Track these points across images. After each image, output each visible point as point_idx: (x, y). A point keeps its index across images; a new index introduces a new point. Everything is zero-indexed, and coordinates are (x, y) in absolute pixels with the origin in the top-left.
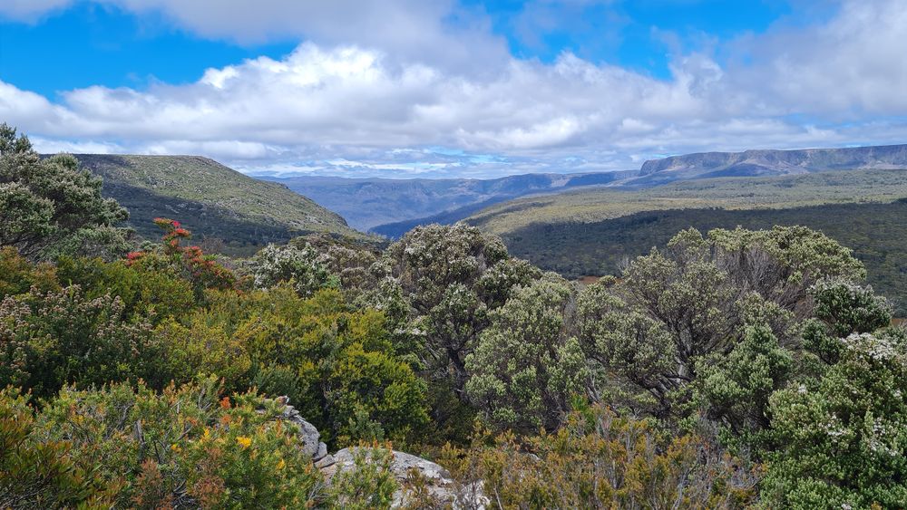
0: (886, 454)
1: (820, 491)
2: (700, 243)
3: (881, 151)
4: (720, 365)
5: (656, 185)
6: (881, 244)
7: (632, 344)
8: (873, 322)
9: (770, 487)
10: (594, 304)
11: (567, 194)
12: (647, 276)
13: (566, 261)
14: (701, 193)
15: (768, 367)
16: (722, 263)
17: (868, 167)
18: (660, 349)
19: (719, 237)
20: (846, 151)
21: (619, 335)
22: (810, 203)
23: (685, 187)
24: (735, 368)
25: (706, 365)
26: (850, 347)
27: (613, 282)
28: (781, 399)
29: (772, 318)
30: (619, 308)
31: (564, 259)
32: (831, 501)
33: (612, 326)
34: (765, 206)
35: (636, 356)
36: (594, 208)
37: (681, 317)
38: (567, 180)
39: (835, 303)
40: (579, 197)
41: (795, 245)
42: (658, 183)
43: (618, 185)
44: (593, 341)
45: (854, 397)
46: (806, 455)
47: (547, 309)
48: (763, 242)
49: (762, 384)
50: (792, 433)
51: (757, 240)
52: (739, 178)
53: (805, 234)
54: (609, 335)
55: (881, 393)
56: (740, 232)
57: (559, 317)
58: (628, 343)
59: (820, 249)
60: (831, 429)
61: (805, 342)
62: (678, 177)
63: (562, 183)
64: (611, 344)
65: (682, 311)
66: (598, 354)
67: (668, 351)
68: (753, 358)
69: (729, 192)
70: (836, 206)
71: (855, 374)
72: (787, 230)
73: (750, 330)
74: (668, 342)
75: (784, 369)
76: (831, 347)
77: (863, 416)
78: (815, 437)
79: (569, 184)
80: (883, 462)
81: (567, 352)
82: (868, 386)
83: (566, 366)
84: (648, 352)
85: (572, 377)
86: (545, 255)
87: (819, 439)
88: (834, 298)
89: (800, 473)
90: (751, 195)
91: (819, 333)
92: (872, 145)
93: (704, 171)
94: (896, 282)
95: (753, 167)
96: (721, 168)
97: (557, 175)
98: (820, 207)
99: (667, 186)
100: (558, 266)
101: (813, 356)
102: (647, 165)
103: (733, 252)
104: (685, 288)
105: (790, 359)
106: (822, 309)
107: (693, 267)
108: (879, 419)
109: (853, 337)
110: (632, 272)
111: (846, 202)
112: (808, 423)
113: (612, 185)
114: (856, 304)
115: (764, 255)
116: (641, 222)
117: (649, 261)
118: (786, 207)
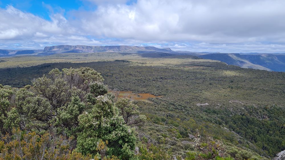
0: (107, 127)
1: (92, 141)
2: (59, 73)
3: (111, 47)
4: (65, 110)
5: (49, 55)
6: (112, 72)
7: (36, 107)
8: (104, 92)
9: (79, 143)
10: (22, 95)
11: (16, 57)
12: (41, 84)
13: (17, 81)
14: (64, 58)
15: (78, 108)
16: (66, 79)
17: (108, 51)
18: (46, 107)
19: (65, 71)
20: (102, 47)
21: (32, 105)
22: (94, 61)
23: (59, 56)
24: (69, 110)
25: (61, 111)
26: (98, 100)
27: (30, 87)
28: (81, 117)
29: (79, 94)
30: (32, 96)
31: (16, 80)
32: (94, 143)
33: (29, 102)
34: (83, 62)
35: (38, 111)
36: (27, 62)
37: (53, 96)
38: (16, 52)
39: (94, 88)
40: (21, 58)
41: (86, 73)
42: (50, 54)
43: (36, 54)
44: (21, 108)
45: (99, 113)
46: (88, 131)
47: (2, 99)
48: (77, 72)
49: (76, 113)
50: (84, 126)
51: (76, 72)
52: (75, 53)
53: (89, 69)
54: (27, 105)
55: (105, 111)
56: (71, 69)
57: (7, 101)
58: (35, 107)
59: (92, 74)
60: (94, 123)
61: (88, 100)
62: (56, 52)
63: (14, 53)
64: (28, 109)
65: (53, 94)
66: (24, 112)
67: (49, 108)
68: (74, 106)
69: (72, 58)
70: (101, 62)
71: (99, 107)
72: (84, 68)
73: (73, 98)
74: (48, 105)
75: (82, 108)
76: (94, 100)
77: (101, 117)
78: (90, 126)
79: (17, 54)
80: (106, 129)
81: (11, 113)
82: (102, 109)
83: (11, 119)
84: (42, 109)
85: (14, 122)
86: (8, 79)
87: (91, 126)
88: (94, 87)
89: (87, 137)
90: (79, 59)
91: (91, 97)
92: (109, 46)
93: (64, 51)
94: (115, 82)
95: (79, 50)
96: (69, 50)
97: (11, 50)
98: (97, 62)
99: (53, 55)
100: (14, 83)
101: (90, 103)
102: (46, 48)
103: (69, 75)
104: (53, 87)
105: (84, 105)
106: (91, 90)
107: (57, 80)
108: (105, 118)
109: (98, 97)
110: (36, 83)
111: (103, 61)
112: (88, 122)
113: (34, 54)
114: (99, 88)
115: (78, 76)
116: (45, 67)
117: (42, 79)
118: (88, 62)
